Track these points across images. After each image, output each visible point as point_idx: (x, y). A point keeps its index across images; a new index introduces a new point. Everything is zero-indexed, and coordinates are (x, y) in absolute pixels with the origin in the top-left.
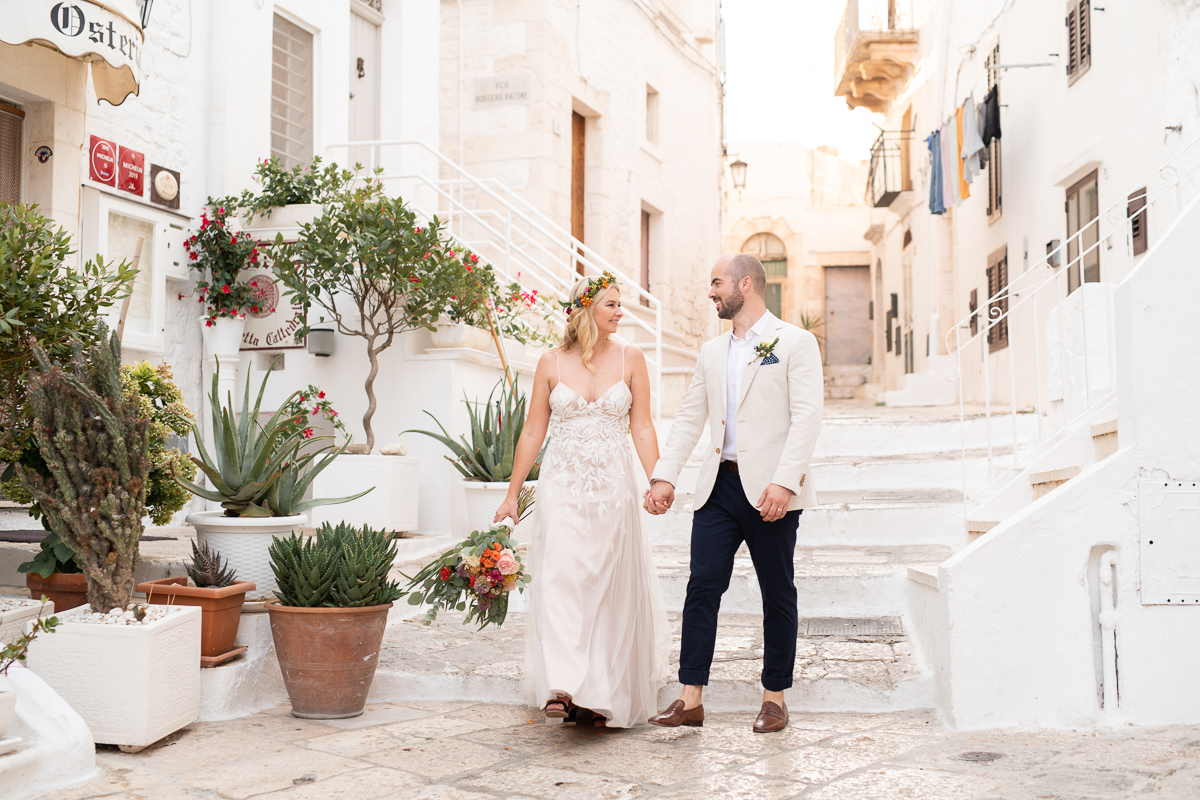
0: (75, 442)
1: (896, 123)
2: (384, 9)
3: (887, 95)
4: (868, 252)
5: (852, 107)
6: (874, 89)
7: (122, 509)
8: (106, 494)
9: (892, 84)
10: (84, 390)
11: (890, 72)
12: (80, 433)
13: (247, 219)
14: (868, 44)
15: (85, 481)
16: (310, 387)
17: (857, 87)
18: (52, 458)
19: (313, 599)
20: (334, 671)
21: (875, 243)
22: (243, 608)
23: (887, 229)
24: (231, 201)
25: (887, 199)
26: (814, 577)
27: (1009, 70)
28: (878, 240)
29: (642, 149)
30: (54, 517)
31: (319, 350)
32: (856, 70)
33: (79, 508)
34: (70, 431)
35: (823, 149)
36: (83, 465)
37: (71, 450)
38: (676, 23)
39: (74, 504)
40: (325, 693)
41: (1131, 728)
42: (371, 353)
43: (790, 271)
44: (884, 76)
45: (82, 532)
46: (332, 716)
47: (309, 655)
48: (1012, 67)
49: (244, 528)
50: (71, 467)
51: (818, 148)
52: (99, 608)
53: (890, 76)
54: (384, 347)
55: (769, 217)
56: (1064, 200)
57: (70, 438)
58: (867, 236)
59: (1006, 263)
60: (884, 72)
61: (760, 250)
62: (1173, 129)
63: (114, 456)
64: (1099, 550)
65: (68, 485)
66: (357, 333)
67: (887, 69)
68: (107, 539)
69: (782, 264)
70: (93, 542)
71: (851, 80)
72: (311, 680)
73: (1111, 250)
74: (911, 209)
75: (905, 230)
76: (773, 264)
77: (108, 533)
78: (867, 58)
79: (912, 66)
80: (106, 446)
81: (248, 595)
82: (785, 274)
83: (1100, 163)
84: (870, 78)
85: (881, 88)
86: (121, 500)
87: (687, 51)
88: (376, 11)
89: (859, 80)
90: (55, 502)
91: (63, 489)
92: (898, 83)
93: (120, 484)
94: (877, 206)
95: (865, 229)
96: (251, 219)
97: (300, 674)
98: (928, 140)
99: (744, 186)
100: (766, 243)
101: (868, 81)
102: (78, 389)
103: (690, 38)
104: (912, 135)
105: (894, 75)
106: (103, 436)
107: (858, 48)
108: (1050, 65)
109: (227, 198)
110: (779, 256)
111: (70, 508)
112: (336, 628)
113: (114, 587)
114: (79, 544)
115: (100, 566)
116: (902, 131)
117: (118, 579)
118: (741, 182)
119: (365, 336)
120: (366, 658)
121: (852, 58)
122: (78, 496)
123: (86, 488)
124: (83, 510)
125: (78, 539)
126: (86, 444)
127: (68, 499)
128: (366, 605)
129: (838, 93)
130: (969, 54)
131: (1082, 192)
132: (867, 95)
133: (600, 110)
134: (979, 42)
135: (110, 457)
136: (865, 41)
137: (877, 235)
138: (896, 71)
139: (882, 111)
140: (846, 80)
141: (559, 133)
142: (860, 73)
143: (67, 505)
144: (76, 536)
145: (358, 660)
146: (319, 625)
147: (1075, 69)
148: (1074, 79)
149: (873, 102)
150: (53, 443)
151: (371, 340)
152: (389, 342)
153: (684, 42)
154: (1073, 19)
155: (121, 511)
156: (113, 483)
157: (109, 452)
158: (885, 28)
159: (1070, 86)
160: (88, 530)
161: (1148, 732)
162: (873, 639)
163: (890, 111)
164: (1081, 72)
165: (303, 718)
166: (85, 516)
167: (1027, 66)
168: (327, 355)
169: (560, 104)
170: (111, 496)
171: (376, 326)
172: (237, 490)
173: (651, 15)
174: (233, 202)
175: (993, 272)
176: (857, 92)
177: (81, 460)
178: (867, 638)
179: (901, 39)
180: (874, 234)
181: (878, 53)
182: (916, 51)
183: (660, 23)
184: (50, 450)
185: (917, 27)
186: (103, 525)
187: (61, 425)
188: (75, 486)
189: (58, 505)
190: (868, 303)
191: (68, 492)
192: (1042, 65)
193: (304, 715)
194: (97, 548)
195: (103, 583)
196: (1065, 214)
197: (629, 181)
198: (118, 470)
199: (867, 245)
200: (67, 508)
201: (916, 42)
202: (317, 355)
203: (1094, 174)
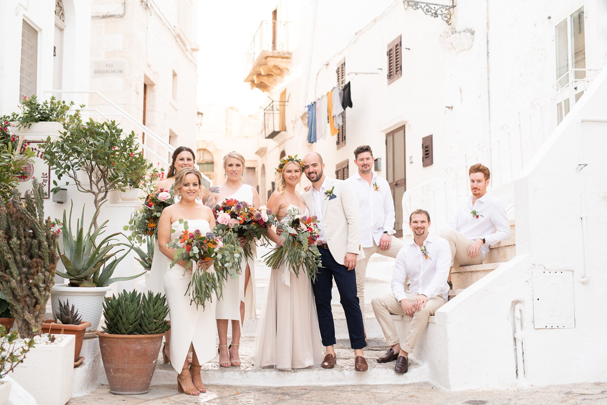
0: (20, 245)
1: (277, 98)
2: (65, 21)
3: (272, 83)
4: (256, 161)
5: (252, 88)
6: (265, 80)
7: (45, 281)
8: (37, 272)
9: (274, 78)
10: (29, 216)
11: (275, 72)
12: (23, 239)
13: (18, 128)
14: (267, 57)
15: (24, 266)
16: (56, 219)
17: (257, 78)
18: (8, 253)
19: (129, 330)
20: (139, 369)
21: (261, 157)
22: (85, 336)
23: (269, 150)
24: (6, 118)
25: (273, 135)
26: (340, 319)
27: (358, 75)
28: (263, 155)
29: (170, 103)
30: (5, 286)
31: (59, 200)
32: (258, 70)
33: (21, 281)
34: (19, 239)
35: (232, 108)
36: (24, 257)
37: (18, 249)
38: (184, 39)
39: (19, 278)
40: (133, 380)
41: (533, 387)
42: (96, 202)
43: (215, 169)
44: (272, 73)
45: (21, 294)
46: (136, 393)
47: (126, 360)
48: (360, 73)
49: (83, 293)
50: (18, 258)
51: (229, 108)
52: (26, 336)
53: (275, 74)
54: (103, 199)
55: (205, 141)
56: (385, 139)
57: (18, 242)
58: (257, 153)
59: (348, 168)
60: (272, 72)
61: (200, 157)
62: (449, 108)
63: (42, 252)
64: (516, 302)
65: (16, 268)
66: (89, 191)
67: (274, 70)
68: (35, 298)
69: (211, 165)
70: (28, 299)
71: (254, 75)
72: (126, 374)
73: (412, 164)
74: (286, 140)
75: (281, 150)
76: (207, 165)
77: (37, 294)
78: (265, 64)
79: (288, 70)
80: (37, 247)
81: (87, 329)
82: (213, 170)
83: (407, 122)
84: (266, 74)
85: (269, 80)
86: (45, 276)
87: (188, 54)
88: (62, 22)
89: (259, 75)
90: (8, 277)
91: (12, 270)
92: (278, 78)
93: (44, 268)
94: (266, 138)
95: (256, 149)
96: (20, 128)
97: (120, 371)
98: (308, 106)
99: (201, 124)
100: (203, 154)
101: (264, 76)
102: (27, 215)
103: (189, 47)
104: (287, 103)
105: (277, 73)
106: (36, 241)
107: (261, 59)
108: (377, 74)
109: (4, 116)
110: (209, 161)
111: (16, 280)
112: (142, 346)
113: (36, 324)
114: (18, 301)
115: (29, 313)
116: (280, 102)
117: (39, 319)
118: (200, 123)
119: (94, 193)
120: (154, 362)
121: (257, 64)
122: (20, 274)
123: (25, 270)
124: (24, 282)
125: (18, 297)
126: (26, 245)
127: (15, 275)
128: (157, 333)
129: (246, 81)
130: (325, 66)
131: (395, 135)
132: (261, 82)
133: (155, 82)
134: (331, 60)
135: (40, 252)
136: (265, 56)
137: (263, 153)
138: (278, 71)
139: (268, 91)
140: (252, 74)
141: (138, 92)
142: (261, 72)
143: (14, 279)
144: (17, 296)
145: (150, 363)
146: (133, 344)
147: (392, 76)
148: (391, 81)
149: (263, 86)
150: (9, 244)
151: (96, 195)
152: (105, 196)
153: (187, 50)
154: (391, 52)
155: (44, 282)
156: (41, 267)
157: (39, 250)
158: (270, 50)
159: (389, 85)
160: (25, 293)
161: (542, 389)
162: (380, 349)
163: (272, 91)
164: (395, 78)
165: (119, 394)
166: (24, 285)
167: (366, 74)
168: (62, 203)
169: (139, 77)
170: (40, 274)
171: (100, 187)
172: (79, 272)
173: (175, 35)
174: (7, 119)
175: (340, 172)
176: (257, 81)
177: (23, 254)
178: (377, 349)
179: (283, 56)
180: (261, 152)
181: (271, 62)
182: (290, 62)
183: (178, 39)
184: (7, 248)
185: (290, 51)
186: (35, 290)
187: (15, 234)
188: (18, 267)
189: (10, 279)
190: (256, 186)
191: (15, 272)
192: (373, 73)
193: (120, 393)
194: (29, 303)
195: (31, 322)
196: (385, 146)
197: (165, 119)
198: (43, 259)
199: (257, 157)
200: (14, 281)
201: (290, 58)
202: (58, 202)
203: (403, 128)
